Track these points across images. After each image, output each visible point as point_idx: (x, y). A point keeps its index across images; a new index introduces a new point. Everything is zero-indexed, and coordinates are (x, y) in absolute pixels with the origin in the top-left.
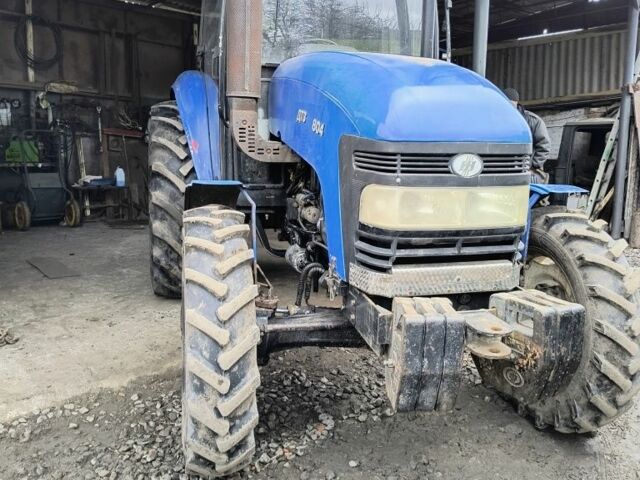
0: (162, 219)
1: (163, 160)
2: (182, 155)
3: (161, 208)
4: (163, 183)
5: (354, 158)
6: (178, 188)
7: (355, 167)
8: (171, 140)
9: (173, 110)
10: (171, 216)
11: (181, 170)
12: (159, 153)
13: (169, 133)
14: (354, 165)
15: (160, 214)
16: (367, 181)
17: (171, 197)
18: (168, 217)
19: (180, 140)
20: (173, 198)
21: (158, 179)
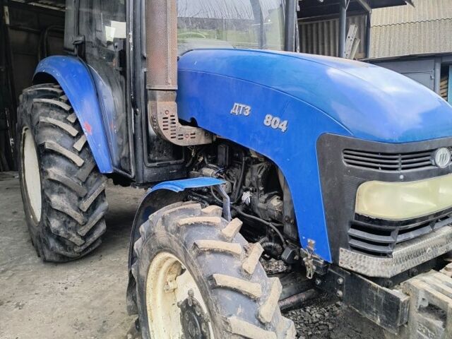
0: (60, 193)
1: (54, 138)
2: (74, 132)
3: (57, 183)
4: (57, 159)
5: (343, 156)
6: (74, 163)
7: (345, 164)
8: (58, 119)
9: (52, 92)
10: (70, 189)
11: (75, 146)
12: (49, 131)
13: (55, 113)
14: (344, 161)
15: (57, 188)
16: (368, 177)
17: (67, 171)
18: (66, 190)
19: (68, 118)
20: (70, 172)
21: (51, 156)
